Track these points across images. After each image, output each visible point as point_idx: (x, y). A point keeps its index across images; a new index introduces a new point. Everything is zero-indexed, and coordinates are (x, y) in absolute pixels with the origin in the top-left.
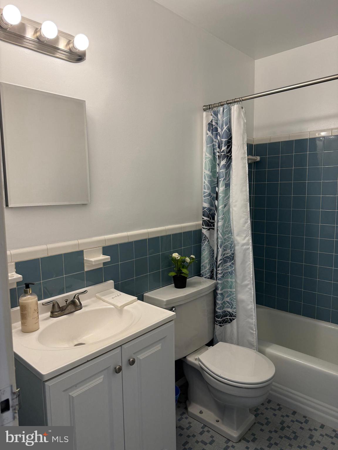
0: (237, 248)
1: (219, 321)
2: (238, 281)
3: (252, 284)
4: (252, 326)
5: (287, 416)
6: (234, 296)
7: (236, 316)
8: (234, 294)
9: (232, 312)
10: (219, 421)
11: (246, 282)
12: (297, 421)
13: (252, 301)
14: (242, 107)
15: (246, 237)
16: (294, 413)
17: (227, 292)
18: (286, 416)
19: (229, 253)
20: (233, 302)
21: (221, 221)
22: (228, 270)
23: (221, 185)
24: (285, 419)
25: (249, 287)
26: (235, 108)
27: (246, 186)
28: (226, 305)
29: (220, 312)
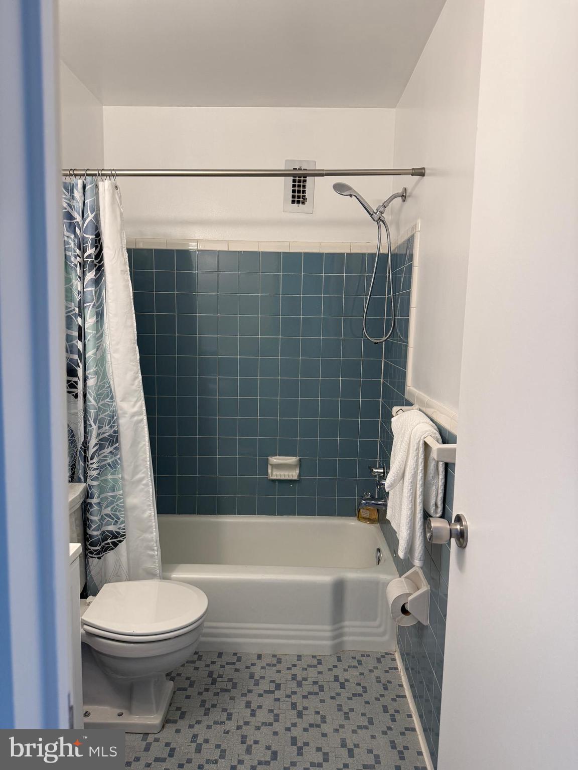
0: (122, 421)
1: (95, 551)
2: (126, 477)
3: (149, 476)
4: (152, 543)
5: (213, 663)
6: (121, 503)
7: (125, 535)
8: (121, 499)
9: (118, 531)
10: (122, 714)
11: (140, 476)
12: (228, 664)
13: (150, 503)
14: (116, 187)
15: (136, 402)
16: (220, 655)
17: (106, 498)
18: (211, 664)
19: (107, 431)
20: (117, 513)
21: (94, 378)
22: (107, 460)
23: (90, 316)
24: (212, 667)
25: (144, 482)
26: (105, 186)
27: (132, 318)
28: (105, 521)
29: (97, 536)
